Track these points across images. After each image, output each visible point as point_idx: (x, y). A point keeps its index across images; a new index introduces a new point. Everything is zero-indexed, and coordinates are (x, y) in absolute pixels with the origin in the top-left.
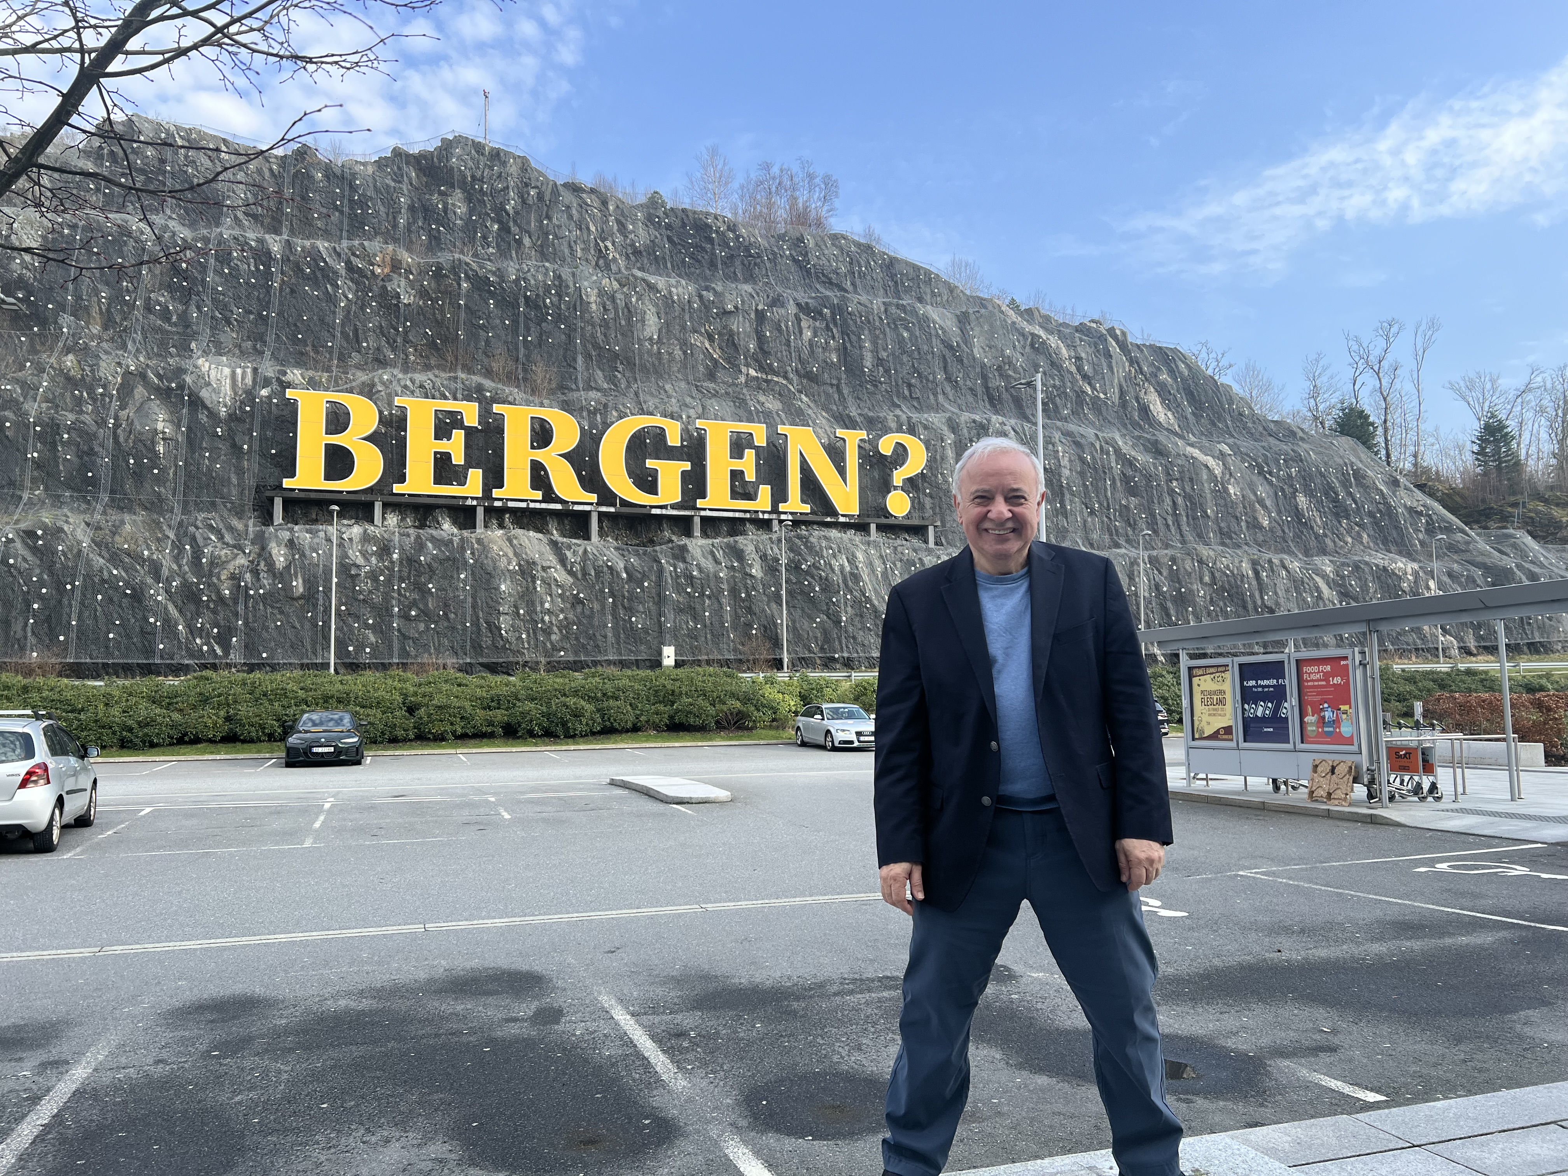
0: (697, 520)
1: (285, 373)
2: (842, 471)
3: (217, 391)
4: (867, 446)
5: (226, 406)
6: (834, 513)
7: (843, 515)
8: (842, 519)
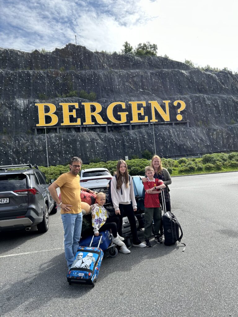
0: (131, 126)
1: (35, 100)
2: (165, 111)
3: (21, 106)
4: (170, 104)
5: (22, 109)
6: (163, 121)
7: (166, 122)
8: (166, 123)
